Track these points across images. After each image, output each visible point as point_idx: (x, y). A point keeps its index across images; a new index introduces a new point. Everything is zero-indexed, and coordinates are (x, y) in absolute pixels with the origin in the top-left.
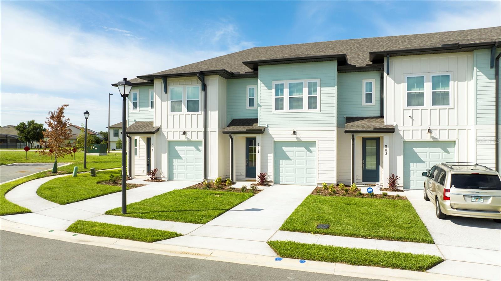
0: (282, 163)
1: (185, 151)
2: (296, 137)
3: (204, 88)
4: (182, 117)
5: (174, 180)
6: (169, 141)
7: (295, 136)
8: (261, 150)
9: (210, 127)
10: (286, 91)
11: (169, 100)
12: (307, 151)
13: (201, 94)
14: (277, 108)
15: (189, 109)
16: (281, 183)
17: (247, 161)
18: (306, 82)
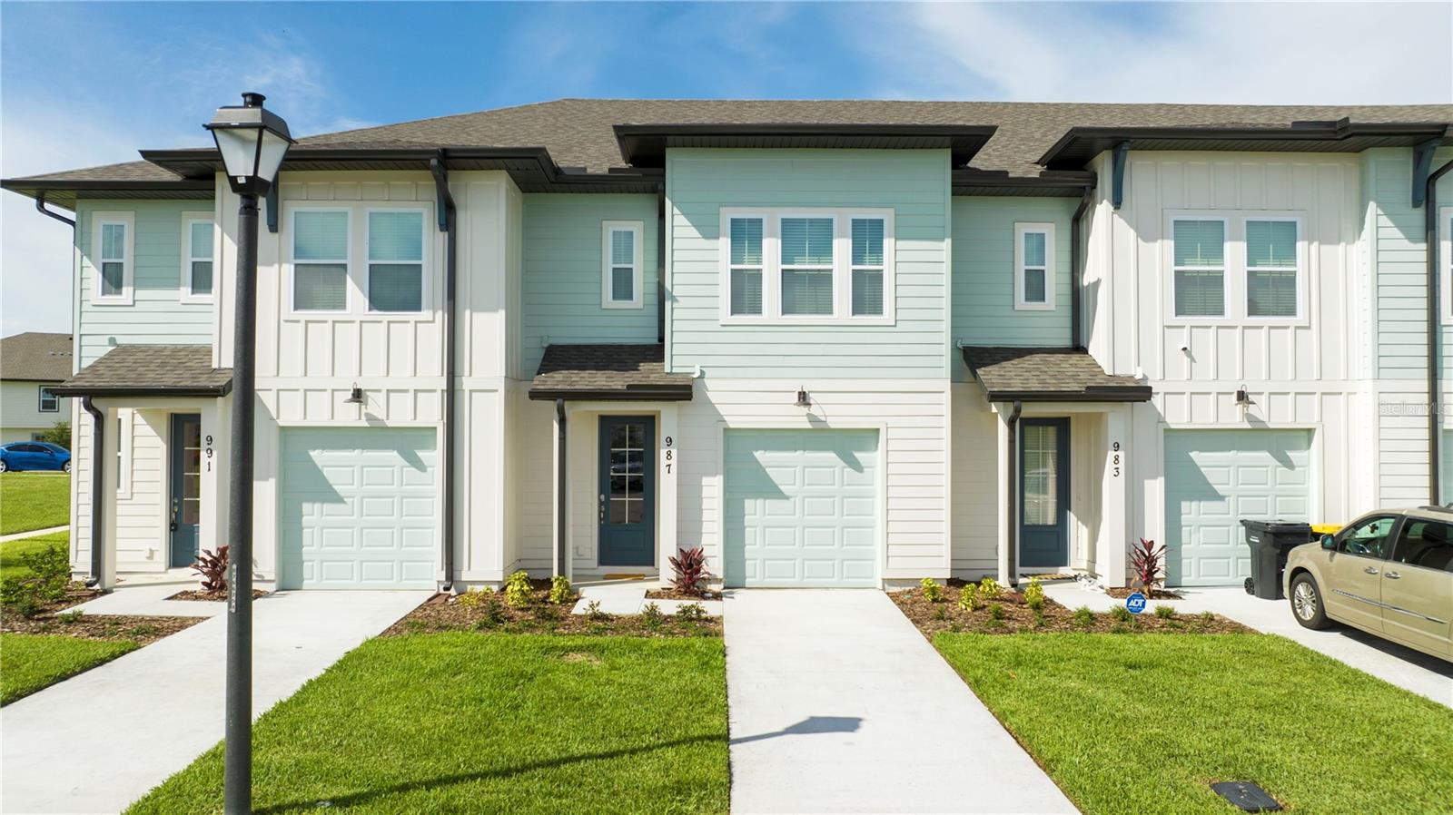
0: (754, 510)
1: (357, 470)
2: (809, 415)
3: (448, 216)
4: (348, 334)
5: (304, 588)
6: (283, 428)
7: (804, 410)
8: (679, 461)
9: (470, 375)
10: (771, 247)
11: (288, 262)
12: (845, 465)
13: (432, 244)
14: (736, 309)
15: (377, 302)
16: (748, 582)
17: (601, 503)
18: (842, 219)
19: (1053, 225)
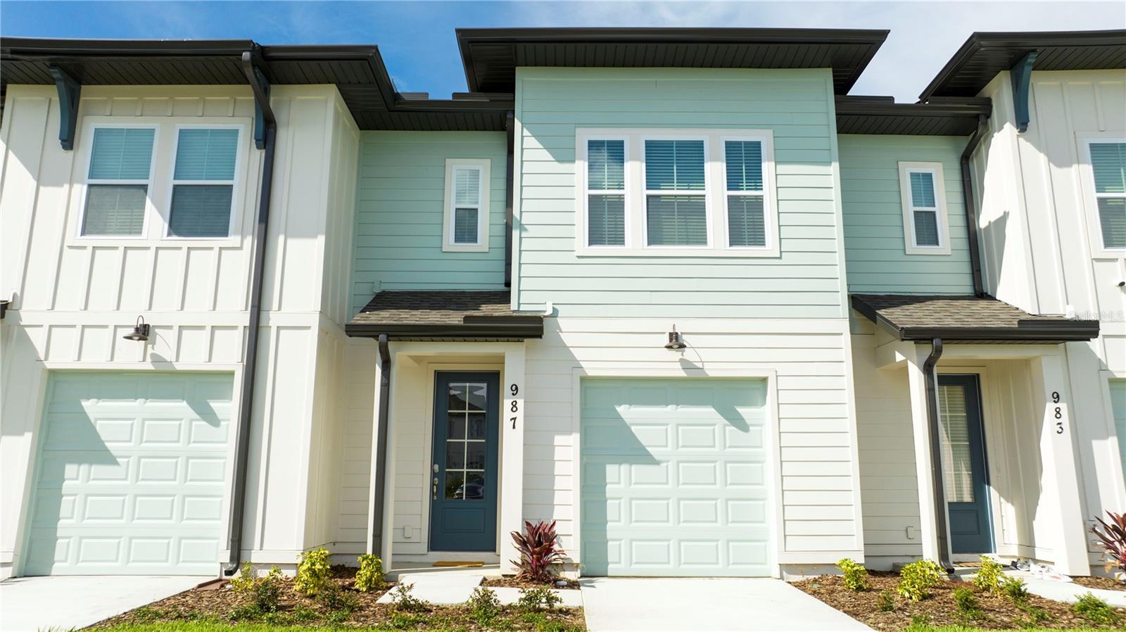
0: (618, 477)
1: (137, 423)
2: (682, 361)
3: (267, 136)
4: (140, 263)
5: (52, 574)
6: (53, 372)
7: (676, 355)
8: (526, 416)
9: (280, 309)
10: (635, 171)
11: (82, 183)
12: (727, 422)
13: (248, 160)
14: (595, 239)
15: (178, 225)
16: (612, 570)
17: (434, 475)
18: (714, 142)
19: (941, 164)
